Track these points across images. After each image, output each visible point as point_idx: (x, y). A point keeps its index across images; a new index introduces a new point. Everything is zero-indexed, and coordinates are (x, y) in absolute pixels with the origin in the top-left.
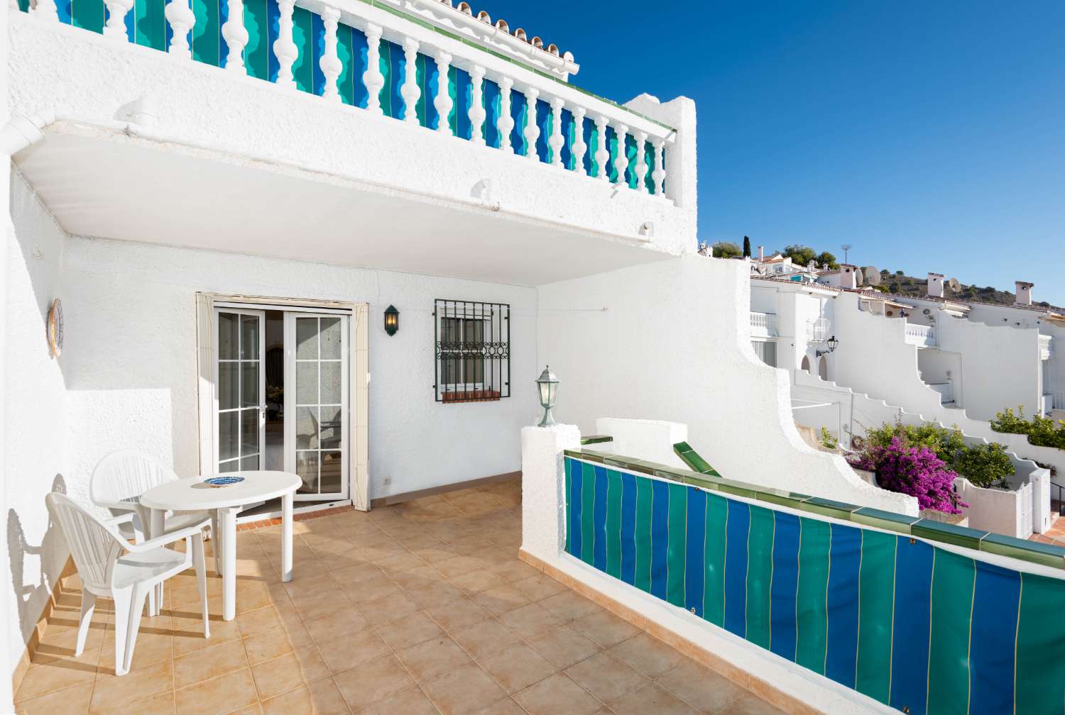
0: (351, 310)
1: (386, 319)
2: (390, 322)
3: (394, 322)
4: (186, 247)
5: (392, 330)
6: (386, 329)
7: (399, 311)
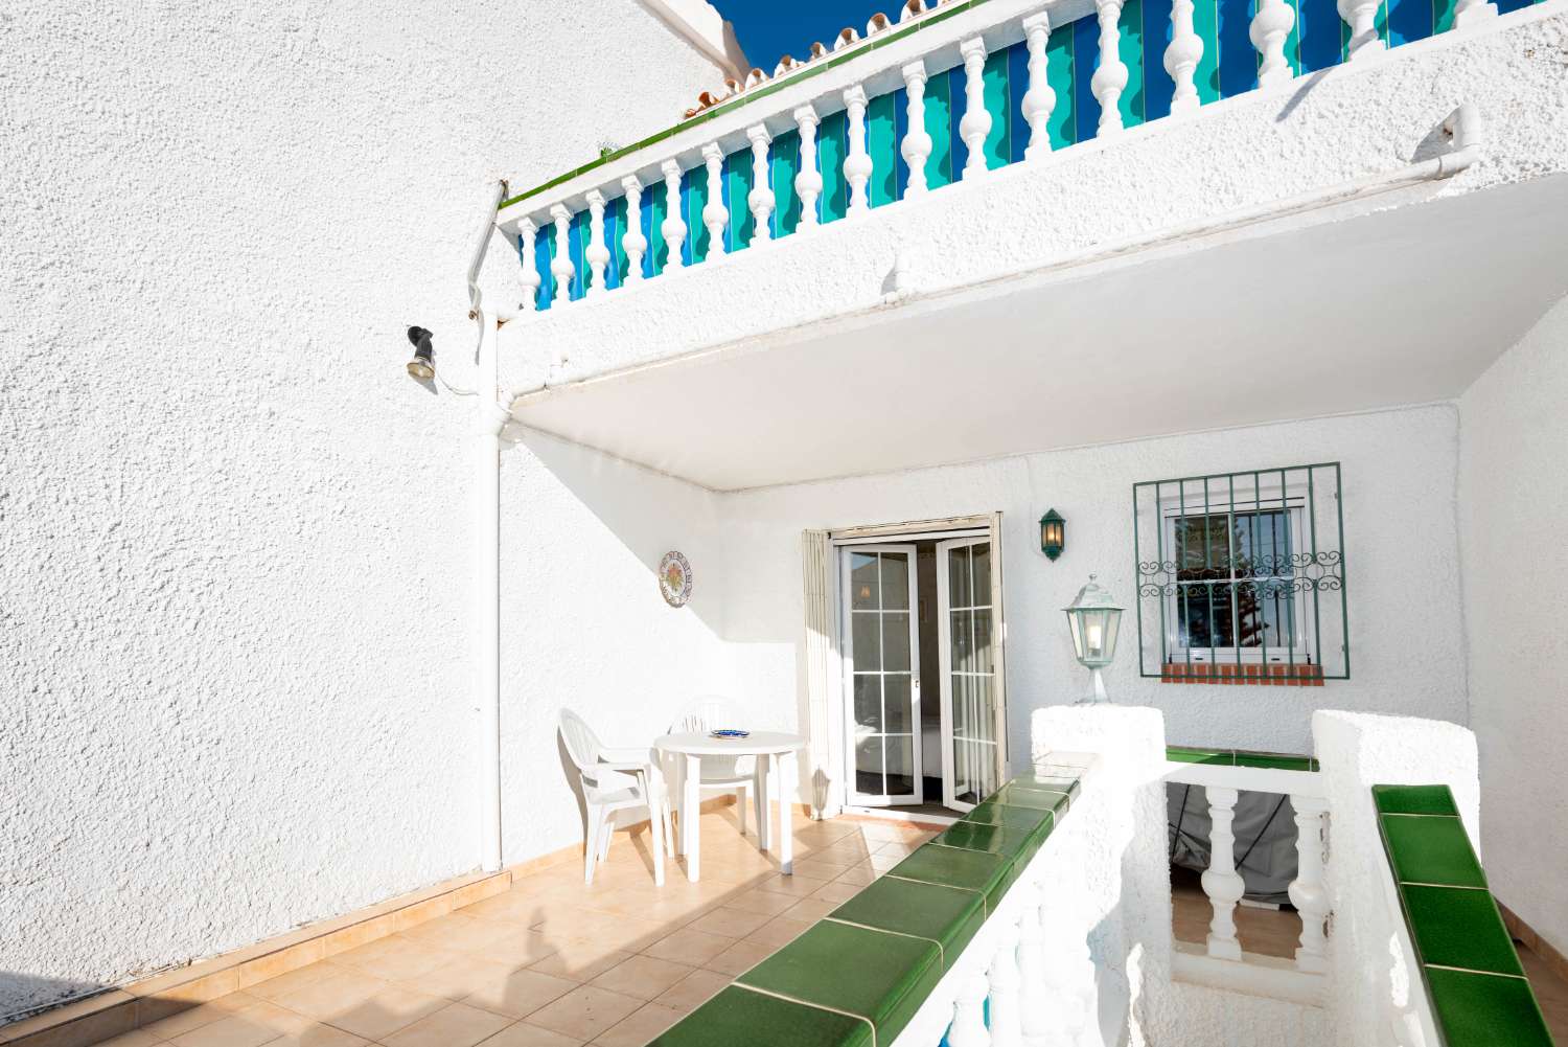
0: (987, 527)
1: (1044, 533)
2: (1051, 536)
3: (1058, 538)
4: (804, 482)
5: (1053, 551)
6: (1044, 549)
7: (1064, 517)
